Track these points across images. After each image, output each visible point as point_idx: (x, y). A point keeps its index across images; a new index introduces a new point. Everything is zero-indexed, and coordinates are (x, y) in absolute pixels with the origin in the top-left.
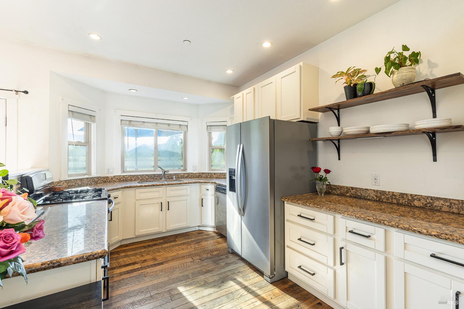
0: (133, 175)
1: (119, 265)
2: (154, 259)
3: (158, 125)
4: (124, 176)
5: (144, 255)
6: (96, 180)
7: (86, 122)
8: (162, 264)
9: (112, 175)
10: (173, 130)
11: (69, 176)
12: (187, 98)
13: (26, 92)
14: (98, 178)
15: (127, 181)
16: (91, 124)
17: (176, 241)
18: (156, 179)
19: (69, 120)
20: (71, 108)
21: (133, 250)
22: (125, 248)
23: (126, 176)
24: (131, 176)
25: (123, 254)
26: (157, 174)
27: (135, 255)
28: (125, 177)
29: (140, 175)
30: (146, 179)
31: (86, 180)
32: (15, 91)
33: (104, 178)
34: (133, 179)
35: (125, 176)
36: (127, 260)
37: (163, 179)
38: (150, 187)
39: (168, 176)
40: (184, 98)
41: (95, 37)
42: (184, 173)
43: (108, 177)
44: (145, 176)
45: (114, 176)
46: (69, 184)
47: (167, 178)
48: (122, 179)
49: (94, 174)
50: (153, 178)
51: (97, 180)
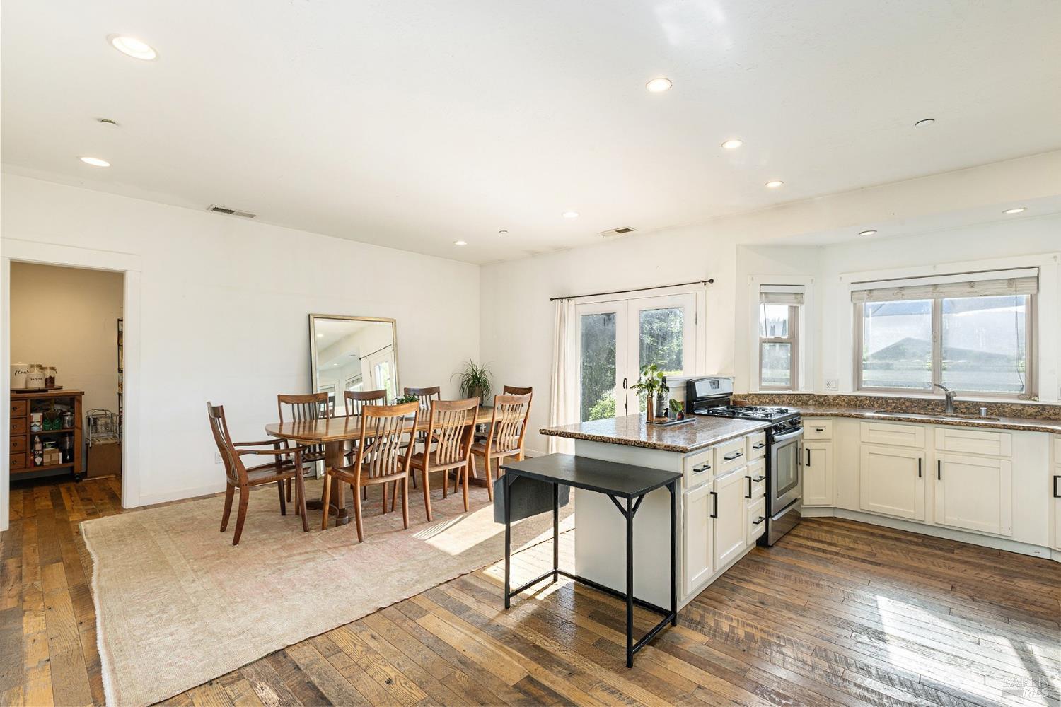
0: (875, 398)
1: (808, 535)
2: (872, 554)
3: (938, 289)
4: (857, 397)
5: (859, 542)
6: (805, 398)
7: (791, 305)
8: (878, 565)
9: (835, 394)
10: (986, 295)
11: (762, 388)
12: (1022, 210)
13: (711, 281)
14: (809, 396)
15: (863, 408)
16: (798, 307)
17: (953, 553)
18: (933, 409)
19: (762, 306)
20: (764, 289)
21: (848, 529)
22: (837, 523)
23: (863, 397)
24: (871, 397)
25: (826, 528)
26: (934, 400)
27: (843, 536)
28: (860, 399)
29: (892, 399)
30: (906, 407)
31: (786, 396)
32: (703, 282)
33: (820, 396)
34: (876, 405)
35: (860, 397)
36: (827, 537)
37: (950, 412)
38: (891, 422)
39: (966, 408)
40: (1008, 212)
41: (774, 185)
42: (1022, 405)
43: (826, 396)
44: (903, 400)
45: (838, 396)
46: (760, 400)
47: (964, 410)
48: (852, 403)
49: (802, 389)
50: (924, 408)
51: (807, 399)
